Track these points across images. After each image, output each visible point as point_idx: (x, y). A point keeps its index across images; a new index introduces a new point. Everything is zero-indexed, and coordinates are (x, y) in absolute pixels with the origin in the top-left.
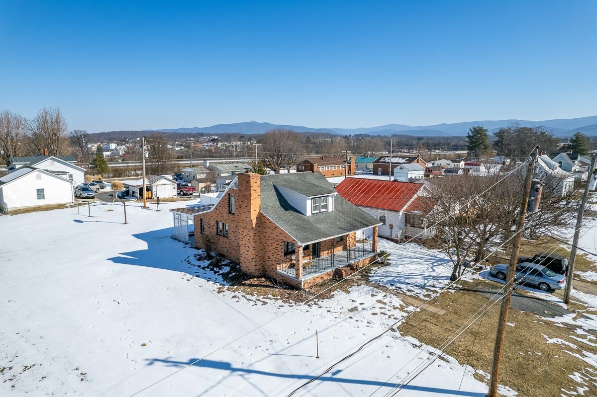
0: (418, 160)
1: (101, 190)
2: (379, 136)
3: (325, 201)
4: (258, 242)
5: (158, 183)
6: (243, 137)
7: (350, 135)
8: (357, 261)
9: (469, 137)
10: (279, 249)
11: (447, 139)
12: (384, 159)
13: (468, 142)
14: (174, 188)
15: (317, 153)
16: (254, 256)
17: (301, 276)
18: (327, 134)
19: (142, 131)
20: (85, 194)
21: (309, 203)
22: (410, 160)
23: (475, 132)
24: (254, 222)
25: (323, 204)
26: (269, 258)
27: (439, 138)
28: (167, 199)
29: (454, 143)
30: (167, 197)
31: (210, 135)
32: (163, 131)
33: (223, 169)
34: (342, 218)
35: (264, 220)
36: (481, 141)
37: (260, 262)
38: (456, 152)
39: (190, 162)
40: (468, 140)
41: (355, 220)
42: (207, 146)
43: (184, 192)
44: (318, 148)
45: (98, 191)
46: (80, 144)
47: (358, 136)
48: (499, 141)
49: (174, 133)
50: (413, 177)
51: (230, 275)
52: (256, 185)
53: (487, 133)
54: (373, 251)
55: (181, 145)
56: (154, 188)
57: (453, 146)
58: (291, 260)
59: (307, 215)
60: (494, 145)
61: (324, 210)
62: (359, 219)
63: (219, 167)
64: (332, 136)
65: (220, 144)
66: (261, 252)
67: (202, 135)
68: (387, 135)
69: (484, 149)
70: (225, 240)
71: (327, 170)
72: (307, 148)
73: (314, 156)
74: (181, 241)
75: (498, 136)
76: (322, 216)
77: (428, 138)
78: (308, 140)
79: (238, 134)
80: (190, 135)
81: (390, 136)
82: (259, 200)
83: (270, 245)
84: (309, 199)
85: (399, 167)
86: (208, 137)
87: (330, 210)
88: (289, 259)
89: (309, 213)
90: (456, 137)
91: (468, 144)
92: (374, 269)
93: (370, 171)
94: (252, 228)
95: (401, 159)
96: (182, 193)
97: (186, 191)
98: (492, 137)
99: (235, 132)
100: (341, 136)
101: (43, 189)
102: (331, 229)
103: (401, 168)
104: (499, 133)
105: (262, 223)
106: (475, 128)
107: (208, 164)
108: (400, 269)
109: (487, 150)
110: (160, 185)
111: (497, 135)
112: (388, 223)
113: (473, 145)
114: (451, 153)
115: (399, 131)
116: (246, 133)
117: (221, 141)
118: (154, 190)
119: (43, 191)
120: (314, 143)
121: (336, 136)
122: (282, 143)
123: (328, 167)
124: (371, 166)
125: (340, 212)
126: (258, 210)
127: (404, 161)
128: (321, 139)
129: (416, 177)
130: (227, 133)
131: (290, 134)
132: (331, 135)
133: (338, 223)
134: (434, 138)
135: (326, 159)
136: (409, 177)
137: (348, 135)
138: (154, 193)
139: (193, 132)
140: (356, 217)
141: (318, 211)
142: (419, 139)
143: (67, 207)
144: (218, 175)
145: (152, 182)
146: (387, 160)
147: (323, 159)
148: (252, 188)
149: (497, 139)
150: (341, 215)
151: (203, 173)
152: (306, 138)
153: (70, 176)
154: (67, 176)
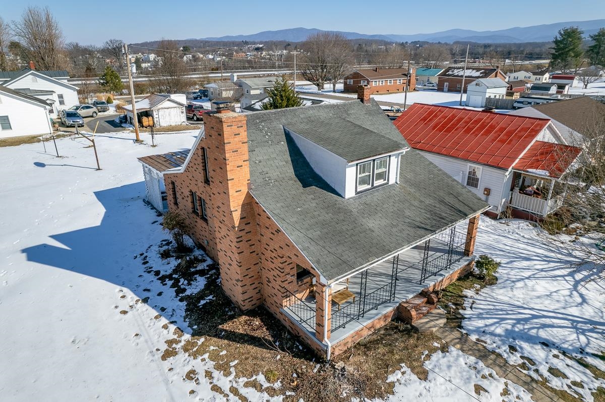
0: (497, 73)
1: (99, 114)
2: (439, 43)
3: (384, 164)
4: (247, 253)
5: (160, 106)
6: (289, 45)
7: (407, 42)
8: (440, 278)
9: (556, 42)
10: (287, 270)
11: (519, 45)
12: (453, 71)
13: (554, 48)
14: (182, 112)
15: (369, 63)
16: (239, 277)
17: (326, 339)
18: (382, 41)
19: (185, 41)
20: (70, 122)
21: (351, 173)
22: (487, 73)
23: (565, 35)
24: (237, 216)
25: (380, 171)
26: (269, 282)
27: (510, 44)
28: (173, 127)
29: (528, 50)
30: (173, 124)
31: (254, 43)
32: (207, 40)
33: (253, 85)
34: (415, 198)
35: (256, 210)
36: (571, 47)
37: (254, 286)
38: (534, 62)
39: (220, 75)
40: (554, 46)
41: (442, 201)
42: (250, 55)
43: (198, 116)
44: (370, 57)
45: (95, 115)
46: (116, 55)
47: (415, 43)
48: (595, 47)
49: (217, 42)
50: (492, 97)
51: (202, 302)
52: (237, 139)
53: (583, 36)
54: (467, 253)
55: (223, 55)
56: (155, 113)
57: (526, 54)
58: (312, 285)
59: (347, 197)
60: (588, 51)
61: (381, 182)
62: (449, 199)
63: (248, 82)
64: (386, 44)
65: (264, 53)
66: (253, 268)
67: (246, 43)
68: (448, 42)
69: (573, 57)
70: (204, 225)
71: (380, 85)
72: (358, 57)
73: (366, 66)
74: (155, 208)
75: (595, 40)
76: (377, 195)
77: (497, 46)
78: (360, 47)
79: (285, 42)
80: (234, 44)
81: (452, 43)
82: (246, 170)
83: (270, 260)
84: (352, 166)
85: (474, 83)
86: (253, 46)
87: (392, 181)
88: (308, 285)
89: (350, 192)
90: (530, 44)
91: (553, 51)
92: (469, 293)
93: (433, 86)
94: (234, 227)
95: (475, 71)
96: (195, 118)
97: (200, 115)
98: (588, 41)
99: (281, 40)
100: (396, 43)
101: (7, 116)
102: (394, 230)
103: (477, 85)
104: (597, 36)
105: (253, 215)
106: (567, 30)
107: (235, 79)
108: (518, 295)
109: (578, 58)
110: (162, 108)
111: (594, 38)
112: (481, 186)
113: (560, 52)
114: (527, 62)
115: (462, 37)
116: (293, 41)
117: (266, 50)
118: (155, 116)
119: (8, 119)
120: (366, 51)
121: (391, 43)
122: (327, 51)
123: (382, 81)
124: (435, 80)
125: (412, 185)
126: (245, 190)
127: (478, 74)
128: (374, 47)
129: (495, 96)
130: (273, 41)
131: (337, 40)
132: (385, 42)
133: (407, 213)
134: (504, 46)
135: (380, 71)
136: (487, 96)
137: (404, 42)
138: (155, 120)
139: (237, 40)
140: (442, 194)
141: (370, 186)
142: (486, 46)
143: (39, 141)
144: (247, 92)
145: (153, 104)
146: (456, 72)
147: (376, 71)
148: (227, 147)
149: (594, 43)
150: (412, 190)
151: (230, 90)
152: (357, 45)
153: (61, 96)
154: (55, 97)
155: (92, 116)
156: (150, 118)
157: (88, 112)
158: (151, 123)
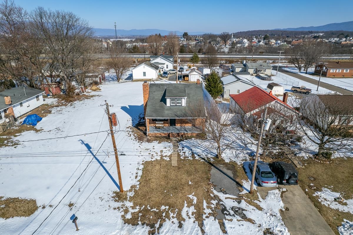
3: (179, 100)
14: (200, 77)
31: (318, 33)
41: (191, 113)
46: (225, 40)
52: (146, 89)
59: (167, 106)
61: (179, 104)
62: (194, 113)
71: (337, 72)
76: (176, 107)
80: (302, 33)
84: (168, 99)
86: (316, 35)
87: (183, 105)
110: (192, 74)
119: (146, 73)
133: (178, 112)
135: (341, 63)
145: (190, 73)
147: (338, 63)
150: (187, 108)
153: (167, 66)
154: (165, 66)
155: (175, 74)
156: (188, 77)
157: (173, 72)
158: (188, 79)
